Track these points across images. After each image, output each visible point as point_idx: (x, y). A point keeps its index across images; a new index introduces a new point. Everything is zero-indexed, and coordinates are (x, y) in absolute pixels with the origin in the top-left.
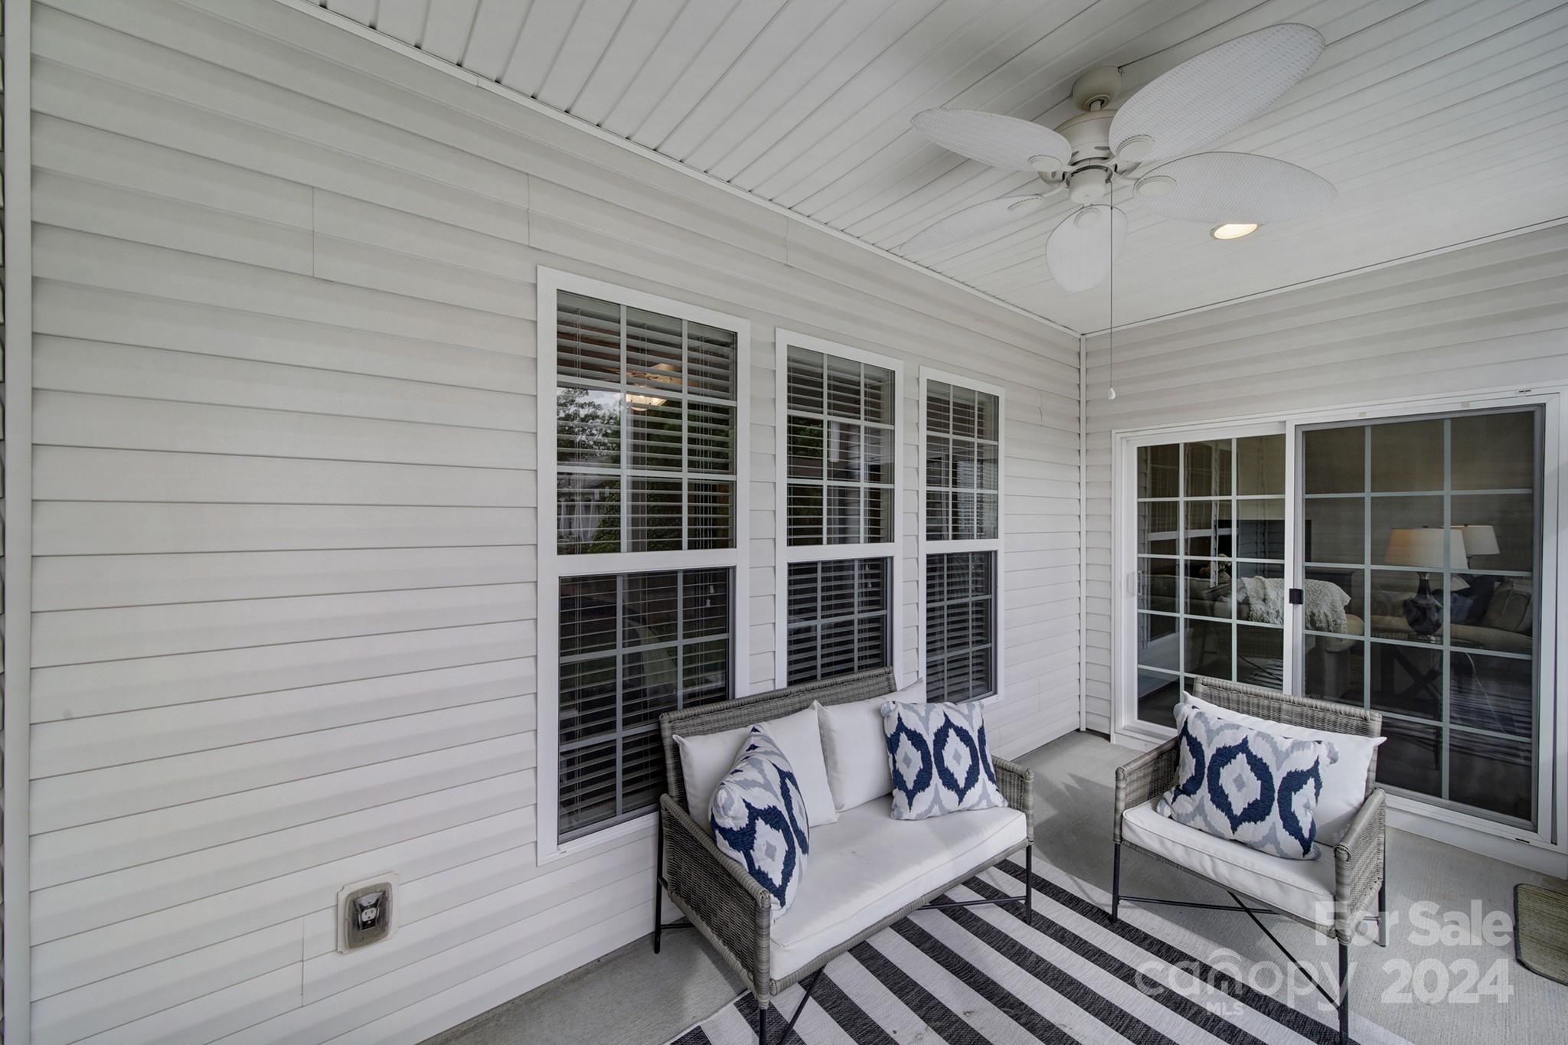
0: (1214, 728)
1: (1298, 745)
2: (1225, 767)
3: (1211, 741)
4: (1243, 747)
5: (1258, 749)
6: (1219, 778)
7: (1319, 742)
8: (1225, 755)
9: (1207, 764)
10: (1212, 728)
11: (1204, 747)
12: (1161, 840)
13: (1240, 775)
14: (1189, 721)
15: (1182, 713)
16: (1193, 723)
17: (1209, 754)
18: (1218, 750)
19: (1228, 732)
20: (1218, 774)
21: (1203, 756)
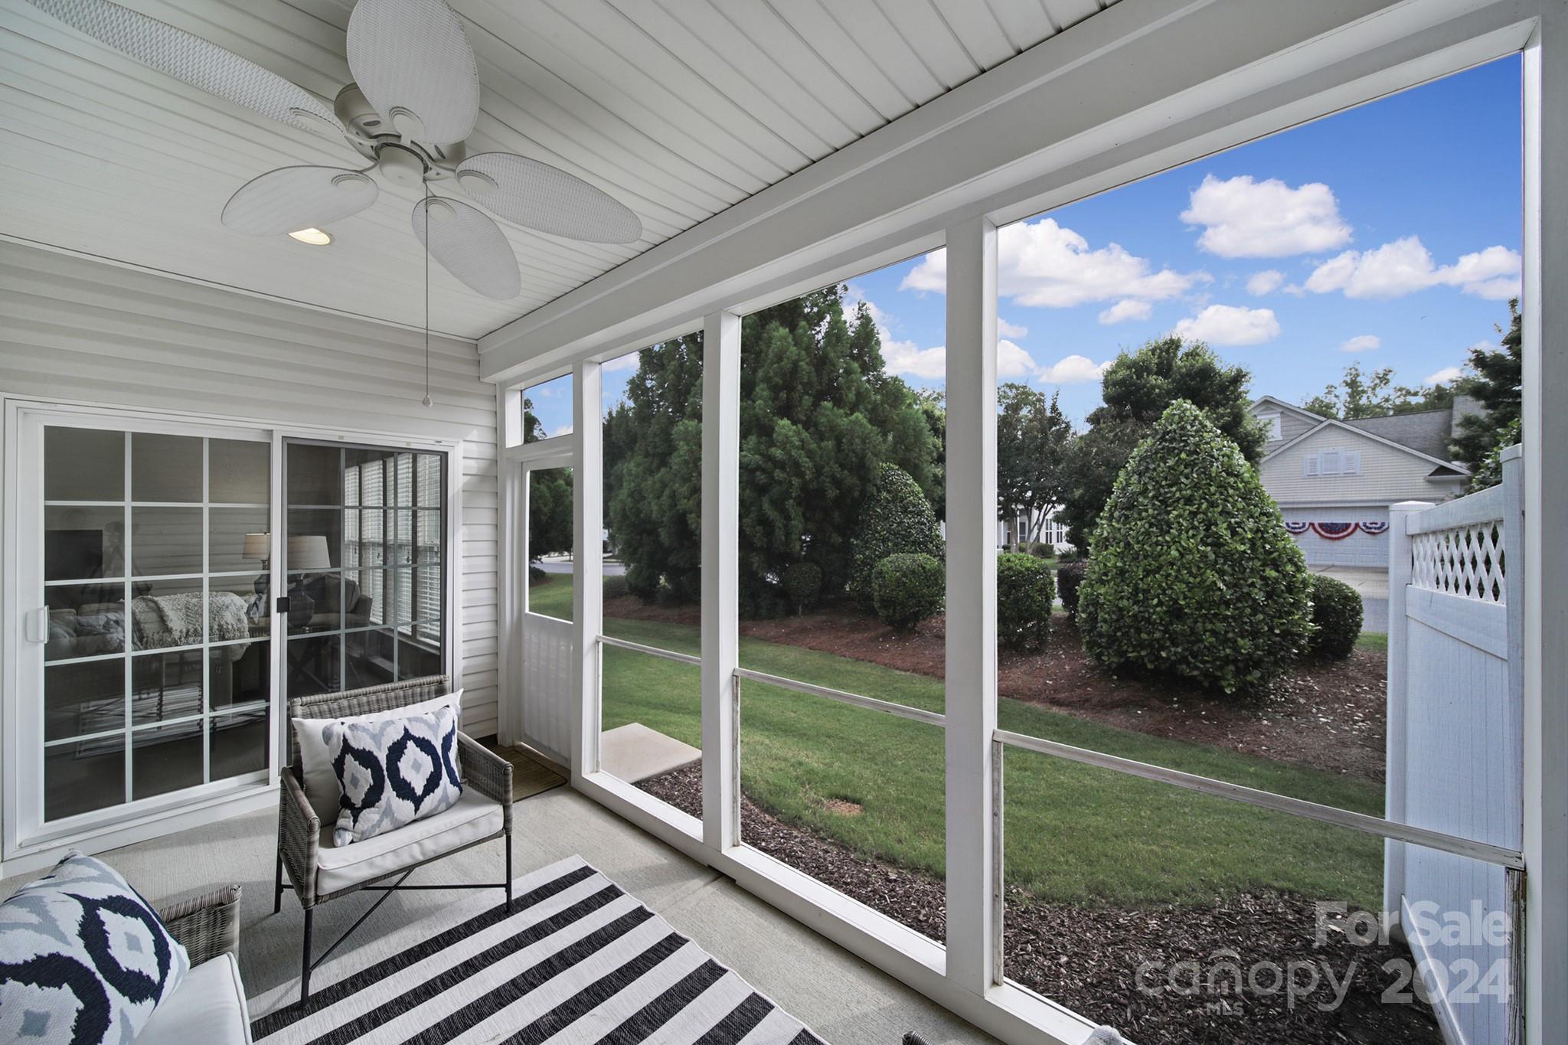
0: (377, 731)
1: (438, 715)
2: (402, 760)
3: (380, 744)
4: (407, 736)
5: (418, 731)
6: (399, 772)
7: (448, 706)
8: (397, 751)
9: (384, 767)
10: (374, 733)
11: (375, 753)
12: (370, 862)
13: (415, 760)
14: (347, 737)
15: (335, 733)
16: (354, 737)
17: (382, 757)
18: (390, 749)
19: (390, 729)
20: (398, 769)
21: (378, 761)
